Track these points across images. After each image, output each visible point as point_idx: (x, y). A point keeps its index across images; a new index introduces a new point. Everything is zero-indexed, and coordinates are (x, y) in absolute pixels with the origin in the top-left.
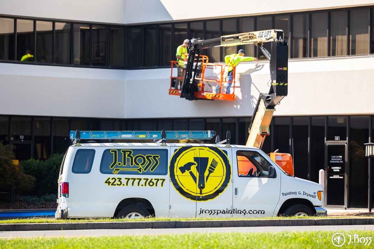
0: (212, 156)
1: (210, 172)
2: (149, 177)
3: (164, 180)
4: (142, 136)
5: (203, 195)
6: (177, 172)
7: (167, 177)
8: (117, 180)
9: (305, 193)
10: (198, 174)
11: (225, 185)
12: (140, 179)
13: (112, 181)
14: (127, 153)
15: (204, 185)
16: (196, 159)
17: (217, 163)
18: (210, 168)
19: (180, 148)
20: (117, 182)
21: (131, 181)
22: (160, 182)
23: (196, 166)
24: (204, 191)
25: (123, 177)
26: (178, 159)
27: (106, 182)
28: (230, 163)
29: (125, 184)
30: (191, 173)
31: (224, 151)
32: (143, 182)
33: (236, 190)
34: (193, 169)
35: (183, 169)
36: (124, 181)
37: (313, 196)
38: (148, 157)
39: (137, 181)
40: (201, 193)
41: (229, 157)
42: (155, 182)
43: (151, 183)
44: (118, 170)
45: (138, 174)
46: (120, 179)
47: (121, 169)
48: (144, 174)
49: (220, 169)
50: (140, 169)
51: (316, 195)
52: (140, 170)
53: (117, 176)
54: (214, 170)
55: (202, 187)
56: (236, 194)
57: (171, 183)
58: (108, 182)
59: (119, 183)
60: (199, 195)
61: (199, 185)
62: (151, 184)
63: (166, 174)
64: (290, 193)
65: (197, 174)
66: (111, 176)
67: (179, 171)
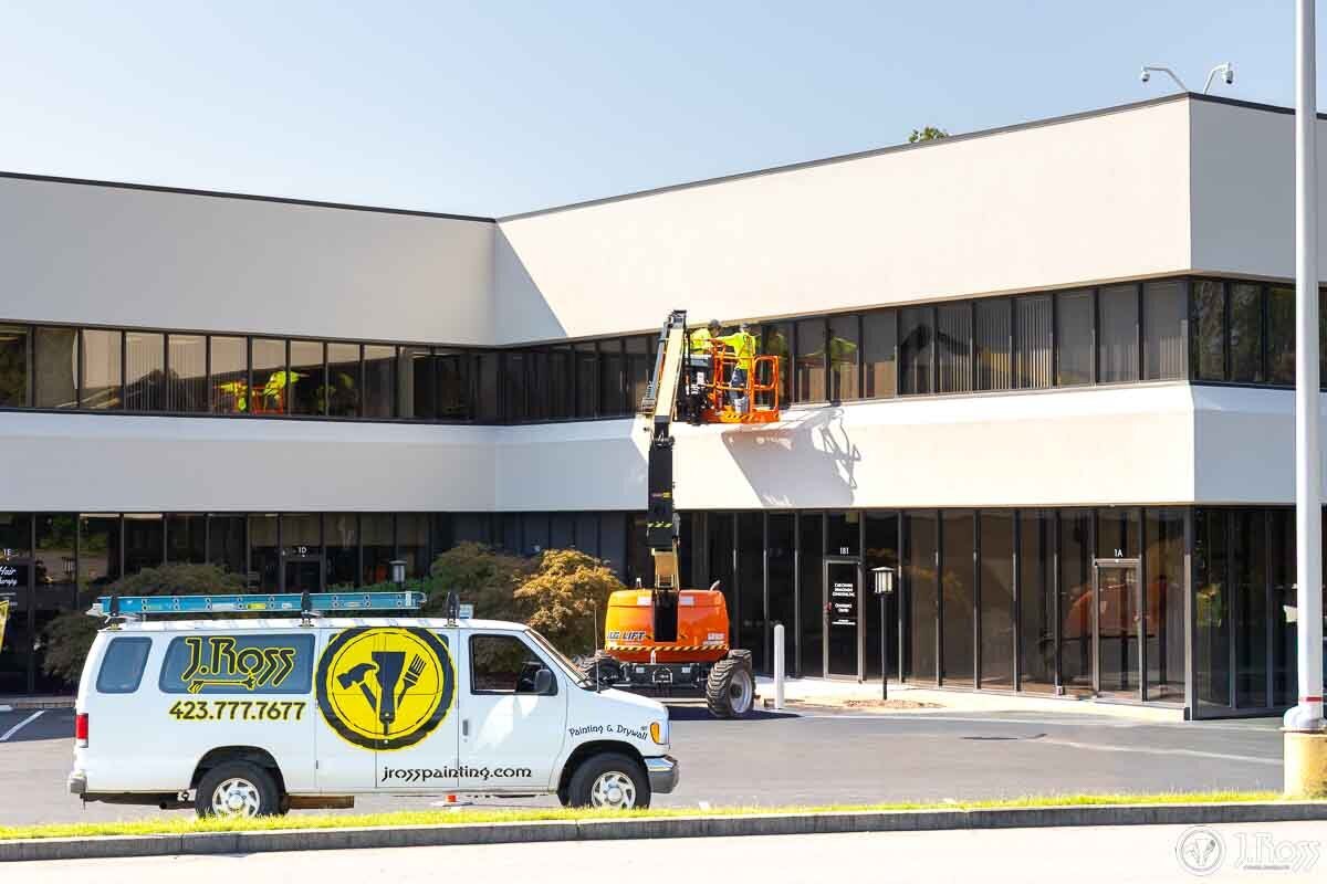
0: (413, 649)
1: (408, 685)
2: (270, 699)
3: (303, 704)
4: (259, 607)
5: (392, 737)
6: (333, 686)
7: (310, 698)
8: (198, 707)
9: (621, 729)
10: (380, 690)
11: (440, 714)
12: (250, 704)
13: (185, 709)
14: (223, 646)
15: (393, 714)
16: (377, 656)
17: (423, 664)
18: (407, 675)
19: (341, 631)
20: (197, 711)
21: (228, 708)
22: (294, 709)
23: (375, 671)
24: (393, 727)
25: (211, 699)
26: (336, 657)
27: (172, 712)
28: (454, 664)
29: (216, 716)
30: (365, 688)
31: (441, 636)
32: (254, 710)
33: (466, 724)
34: (370, 678)
35: (346, 680)
36: (212, 709)
37: (640, 736)
38: (268, 654)
39: (241, 708)
40: (386, 733)
41: (452, 651)
42: (282, 709)
43: (273, 712)
44: (200, 683)
45: (245, 692)
46: (205, 704)
47: (207, 682)
48: (257, 691)
49: (430, 679)
50: (251, 680)
51: (648, 731)
52: (249, 683)
53: (196, 698)
54: (416, 679)
55: (387, 718)
56: (466, 733)
57: (320, 711)
58: (176, 711)
59: (202, 713)
60: (383, 737)
61: (382, 714)
62: (274, 714)
63: (307, 691)
64: (587, 730)
65: (377, 690)
66: (184, 698)
67: (337, 683)
